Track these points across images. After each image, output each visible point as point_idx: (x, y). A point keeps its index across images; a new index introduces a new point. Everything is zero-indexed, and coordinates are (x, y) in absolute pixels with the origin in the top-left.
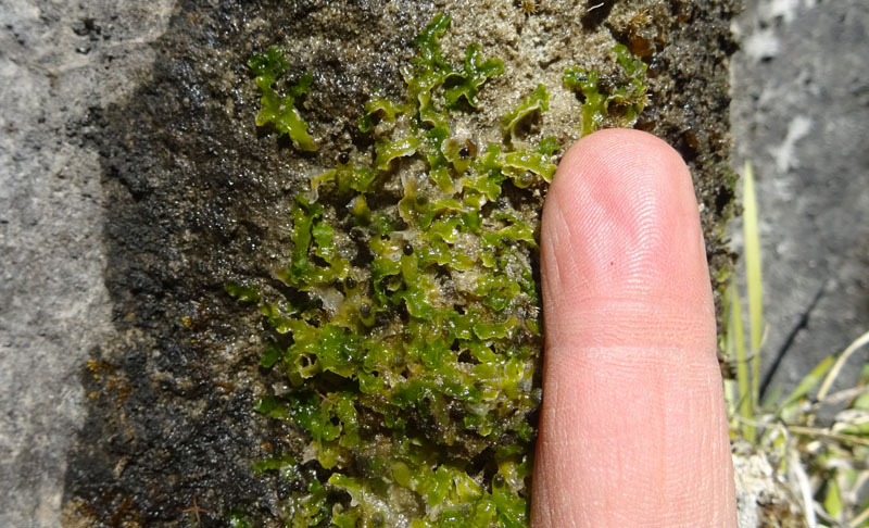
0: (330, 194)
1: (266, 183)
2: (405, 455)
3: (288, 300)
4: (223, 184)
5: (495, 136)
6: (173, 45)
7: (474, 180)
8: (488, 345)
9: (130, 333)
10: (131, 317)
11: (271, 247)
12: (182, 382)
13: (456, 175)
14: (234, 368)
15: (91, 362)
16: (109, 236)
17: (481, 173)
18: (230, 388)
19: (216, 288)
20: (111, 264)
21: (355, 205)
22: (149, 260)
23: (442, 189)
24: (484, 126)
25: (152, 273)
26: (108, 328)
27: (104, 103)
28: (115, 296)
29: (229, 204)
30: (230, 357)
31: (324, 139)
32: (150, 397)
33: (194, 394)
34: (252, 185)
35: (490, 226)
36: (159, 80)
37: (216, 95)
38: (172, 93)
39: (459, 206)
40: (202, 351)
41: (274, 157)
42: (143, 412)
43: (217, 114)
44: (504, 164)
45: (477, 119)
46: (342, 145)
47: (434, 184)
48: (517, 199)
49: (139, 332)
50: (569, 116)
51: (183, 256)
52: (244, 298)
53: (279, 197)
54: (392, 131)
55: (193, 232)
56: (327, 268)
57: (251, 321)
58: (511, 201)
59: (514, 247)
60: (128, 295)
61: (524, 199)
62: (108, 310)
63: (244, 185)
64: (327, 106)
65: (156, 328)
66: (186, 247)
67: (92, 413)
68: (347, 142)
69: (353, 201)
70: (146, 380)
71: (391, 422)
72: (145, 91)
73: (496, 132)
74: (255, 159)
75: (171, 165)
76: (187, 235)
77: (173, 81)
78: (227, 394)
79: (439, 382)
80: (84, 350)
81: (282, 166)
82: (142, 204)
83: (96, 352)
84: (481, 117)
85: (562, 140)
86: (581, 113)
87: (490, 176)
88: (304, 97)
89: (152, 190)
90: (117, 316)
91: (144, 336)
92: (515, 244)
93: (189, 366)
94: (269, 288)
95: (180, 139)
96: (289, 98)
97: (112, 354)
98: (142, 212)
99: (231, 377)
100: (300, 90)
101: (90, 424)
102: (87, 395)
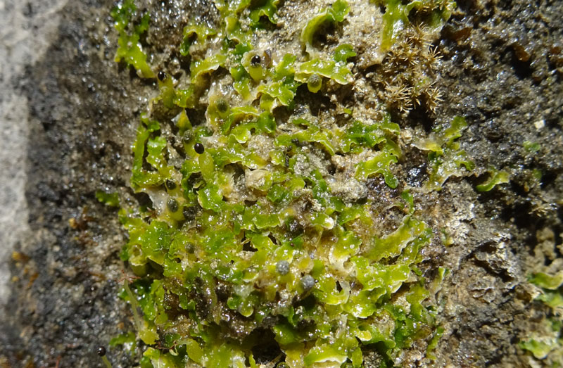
0: (166, 113)
1: (123, 108)
2: (199, 334)
3: (140, 205)
4: (96, 113)
5: (294, 50)
6: (71, 10)
7: (269, 87)
8: (267, 234)
9: (40, 233)
10: (40, 220)
11: (126, 160)
12: (70, 271)
13: (255, 84)
14: (105, 261)
15: (15, 254)
16: (30, 159)
17: (276, 80)
18: (103, 277)
19: (90, 196)
20: (30, 180)
21: (179, 119)
22: (51, 176)
23: (243, 98)
24: (285, 41)
25: (53, 186)
26: (25, 228)
27: (33, 62)
28: (30, 204)
29: (101, 128)
30: (101, 252)
31: (159, 66)
32: (48, 282)
33: (77, 280)
34: (113, 110)
35: (288, 131)
36: (62, 38)
37: (94, 43)
38: (69, 47)
39: (256, 112)
40: (82, 246)
41: (128, 87)
42: (44, 293)
43: (95, 58)
44: (297, 71)
45: (278, 35)
46: (173, 69)
47: (236, 94)
48: (315, 106)
49: (46, 232)
50: (371, 27)
51: (73, 171)
52: (108, 203)
53: (131, 119)
54: (205, 52)
55: (79, 152)
56: (154, 172)
57: (117, 223)
58: (311, 108)
59: (304, 148)
60: (38, 203)
61: (323, 105)
62: (26, 215)
63: (109, 111)
64: (160, 38)
65: (57, 229)
66: (75, 165)
67: (14, 292)
68: (176, 67)
69: (178, 116)
70: (45, 268)
71: (186, 304)
72: (55, 48)
73: (295, 44)
74: (116, 90)
75: (68, 103)
76: (75, 155)
77: (70, 37)
78: (100, 282)
79: (214, 265)
80: (11, 245)
81: (133, 93)
82: (49, 133)
83: (18, 246)
84: (282, 32)
85: (360, 49)
86: (383, 23)
87: (284, 83)
88: (145, 34)
89: (54, 122)
90: (32, 219)
91: (48, 235)
92: (305, 145)
93: (73, 259)
94: (127, 196)
95: (73, 81)
96: (135, 35)
97: (27, 248)
98: (49, 139)
99: (103, 269)
100: (142, 28)
101: (12, 300)
102: (11, 279)
